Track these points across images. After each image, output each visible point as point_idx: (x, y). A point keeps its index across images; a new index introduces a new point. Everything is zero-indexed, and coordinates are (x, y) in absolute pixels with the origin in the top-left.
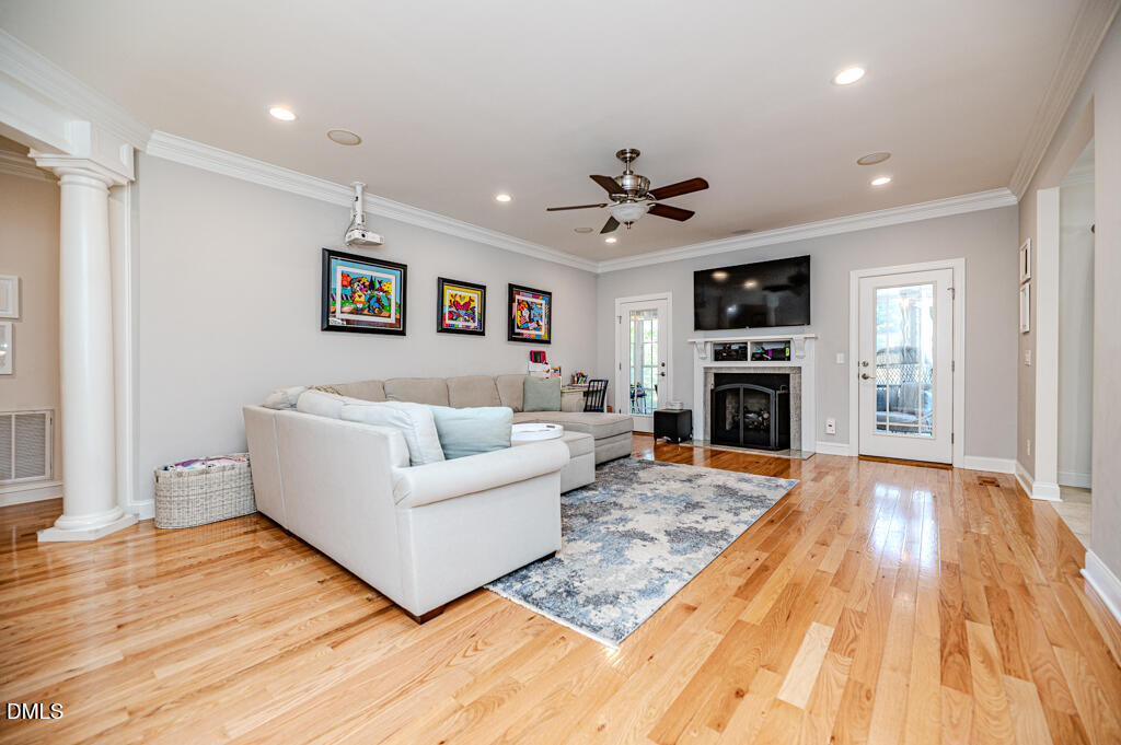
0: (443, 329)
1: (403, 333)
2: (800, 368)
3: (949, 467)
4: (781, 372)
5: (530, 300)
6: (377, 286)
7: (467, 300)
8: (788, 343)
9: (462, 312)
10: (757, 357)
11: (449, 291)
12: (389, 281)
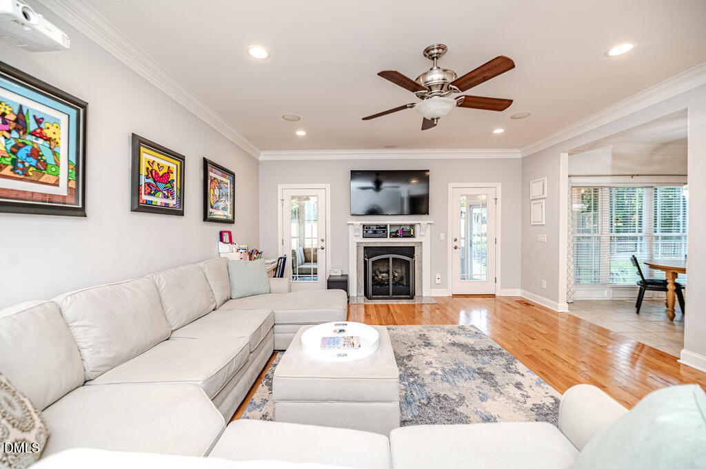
0: (140, 207)
1: (81, 212)
2: (421, 242)
3: (494, 296)
4: (410, 245)
5: (220, 178)
6: (32, 126)
7: (165, 170)
8: (412, 226)
9: (161, 186)
10: (395, 235)
11: (147, 156)
12: (56, 122)
